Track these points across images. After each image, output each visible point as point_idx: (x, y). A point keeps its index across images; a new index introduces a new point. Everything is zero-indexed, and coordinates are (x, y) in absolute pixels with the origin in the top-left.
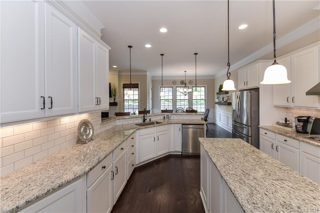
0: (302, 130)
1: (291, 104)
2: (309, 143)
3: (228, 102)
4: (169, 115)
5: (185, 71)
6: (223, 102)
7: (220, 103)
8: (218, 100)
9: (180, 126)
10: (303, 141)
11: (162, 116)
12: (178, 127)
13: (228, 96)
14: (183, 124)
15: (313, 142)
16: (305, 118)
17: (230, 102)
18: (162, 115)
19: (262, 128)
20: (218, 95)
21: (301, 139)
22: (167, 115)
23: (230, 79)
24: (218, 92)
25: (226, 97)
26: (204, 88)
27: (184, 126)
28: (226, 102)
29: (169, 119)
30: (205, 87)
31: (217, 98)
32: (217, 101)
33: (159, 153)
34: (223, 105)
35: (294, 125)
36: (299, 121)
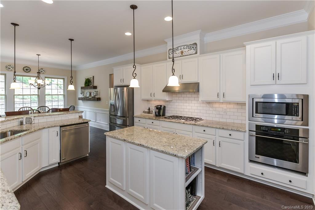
0: (158, 114)
1: (153, 98)
2: (165, 121)
3: (97, 97)
4: (31, 118)
5: (39, 55)
6: (91, 97)
7: (85, 99)
8: (83, 95)
9: (58, 129)
10: (162, 120)
11: (16, 121)
12: (54, 131)
13: (97, 91)
14: (61, 127)
15: (167, 120)
16: (160, 106)
17: (99, 97)
18: (17, 118)
19: (135, 117)
20: (83, 90)
21: (161, 119)
22: (27, 118)
23: (135, 79)
24: (84, 86)
25: (95, 92)
26: (62, 80)
27: (63, 129)
28: (94, 97)
29: (31, 123)
30: (64, 79)
31: (81, 94)
32: (81, 96)
33: (27, 175)
34: (90, 100)
35: (154, 112)
36: (157, 108)
